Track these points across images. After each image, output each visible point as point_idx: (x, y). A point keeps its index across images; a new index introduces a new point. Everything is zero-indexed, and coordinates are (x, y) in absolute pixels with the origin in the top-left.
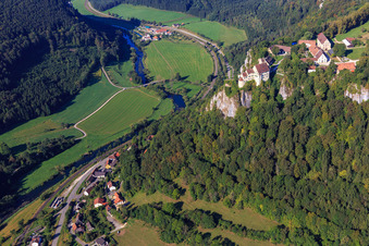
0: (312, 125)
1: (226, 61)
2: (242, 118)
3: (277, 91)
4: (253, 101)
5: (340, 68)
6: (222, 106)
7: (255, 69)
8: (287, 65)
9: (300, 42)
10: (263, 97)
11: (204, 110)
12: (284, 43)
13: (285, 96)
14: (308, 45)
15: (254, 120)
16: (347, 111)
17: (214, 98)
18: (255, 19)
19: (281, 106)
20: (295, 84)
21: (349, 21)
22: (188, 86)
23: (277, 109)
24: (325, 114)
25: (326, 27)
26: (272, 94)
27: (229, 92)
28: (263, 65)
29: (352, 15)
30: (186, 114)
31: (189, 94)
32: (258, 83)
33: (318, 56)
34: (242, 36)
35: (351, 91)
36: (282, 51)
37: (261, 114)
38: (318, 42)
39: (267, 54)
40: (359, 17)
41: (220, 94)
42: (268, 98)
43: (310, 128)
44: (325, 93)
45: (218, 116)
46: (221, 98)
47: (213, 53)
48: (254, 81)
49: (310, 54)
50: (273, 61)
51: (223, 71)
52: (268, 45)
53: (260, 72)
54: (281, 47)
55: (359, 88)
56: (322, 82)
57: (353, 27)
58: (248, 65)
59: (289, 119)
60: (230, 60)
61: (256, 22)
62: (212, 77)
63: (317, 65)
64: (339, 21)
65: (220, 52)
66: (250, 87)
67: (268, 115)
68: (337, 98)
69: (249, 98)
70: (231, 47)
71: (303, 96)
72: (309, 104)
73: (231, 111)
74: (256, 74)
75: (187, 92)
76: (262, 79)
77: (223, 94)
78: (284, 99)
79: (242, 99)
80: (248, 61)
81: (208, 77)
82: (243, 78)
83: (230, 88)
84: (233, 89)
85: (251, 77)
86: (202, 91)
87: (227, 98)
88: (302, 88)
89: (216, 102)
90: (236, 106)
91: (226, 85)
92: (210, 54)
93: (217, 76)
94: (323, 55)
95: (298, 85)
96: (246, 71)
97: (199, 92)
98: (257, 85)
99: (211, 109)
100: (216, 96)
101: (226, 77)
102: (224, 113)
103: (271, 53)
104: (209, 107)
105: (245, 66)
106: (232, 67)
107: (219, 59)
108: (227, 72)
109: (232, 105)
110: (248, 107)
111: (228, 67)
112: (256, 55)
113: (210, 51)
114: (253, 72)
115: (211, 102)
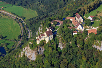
0: (77, 64)
1: (27, 27)
2: (40, 61)
3: (57, 45)
4: (45, 51)
5: (90, 32)
6: (28, 55)
7: (45, 34)
8: (62, 31)
9: (67, 18)
10: (50, 49)
11: (18, 56)
12: (59, 19)
13: (62, 48)
14: (72, 20)
15: (46, 62)
16: (95, 55)
17: (23, 50)
18: (41, 5)
19: (60, 53)
21: (90, 7)
22: (7, 42)
23: (58, 55)
24: (84, 57)
25: (79, 10)
26: (55, 46)
27: (32, 46)
28: (49, 31)
29: (92, 4)
30: (7, 59)
31: (8, 46)
32: (47, 41)
33: (77, 26)
34: (35, 14)
35: (96, 44)
36: (58, 24)
37: (50, 58)
38: (76, 18)
39: (50, 25)
40: (95, 5)
41: (26, 48)
42: (53, 49)
43: (76, 65)
44: (83, 46)
45: (26, 60)
46: (27, 50)
47: (20, 23)
48: (45, 40)
49: (73, 25)
50: (54, 29)
51: (26, 33)
52: (51, 20)
53: (48, 35)
54: (57, 21)
55: (100, 43)
56: (81, 40)
57: (93, 10)
58: (41, 31)
59: (65, 60)
60: (29, 27)
61: (41, 7)
62: (20, 37)
63: (77, 31)
64: (86, 7)
65: (24, 22)
66: (43, 43)
67: (53, 59)
68: (89, 48)
69: (43, 49)
70: (29, 20)
71: (71, 47)
72: (75, 52)
73: (33, 57)
74: (46, 37)
75: (7, 45)
76: (49, 39)
77: (28, 48)
78: (61, 49)
79: (39, 50)
80: (41, 29)
81: (18, 37)
82: (39, 39)
83: (32, 44)
84: (33, 45)
85: (43, 38)
86: (15, 45)
87: (31, 50)
88: (71, 43)
89: (24, 52)
90: (36, 55)
91: (30, 43)
92: (19, 24)
93: (23, 36)
94: (80, 25)
95: (68, 42)
96: (41, 35)
97: (13, 45)
98: (47, 42)
99: (22, 56)
100: (24, 49)
101: (28, 37)
102: (29, 58)
103: (53, 24)
104: (21, 55)
105: (39, 31)
106: (30, 31)
107: (23, 26)
108: (28, 33)
109: (34, 54)
110: (42, 54)
111: (28, 31)
112: (45, 25)
113: (18, 22)
114: (44, 35)
115: (22, 52)
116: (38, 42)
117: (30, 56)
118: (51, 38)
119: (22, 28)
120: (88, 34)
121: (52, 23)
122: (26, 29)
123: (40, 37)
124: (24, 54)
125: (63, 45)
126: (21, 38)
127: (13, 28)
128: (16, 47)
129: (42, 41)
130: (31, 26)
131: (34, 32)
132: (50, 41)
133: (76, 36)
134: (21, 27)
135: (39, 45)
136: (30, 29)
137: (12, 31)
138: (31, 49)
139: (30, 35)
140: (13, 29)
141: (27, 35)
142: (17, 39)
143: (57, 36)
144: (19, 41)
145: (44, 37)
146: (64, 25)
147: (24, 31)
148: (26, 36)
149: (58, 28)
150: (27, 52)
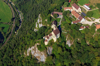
2: (51, 63)
3: (65, 42)
5: (97, 28)
6: (36, 55)
9: (65, 9)
10: (60, 49)
15: (58, 64)
28: (57, 30)
50: (57, 22)
51: (17, 14)
53: (56, 35)
65: (12, 3)
67: (66, 61)
70: (17, 2)
73: (42, 59)
74: (54, 36)
75: (3, 29)
76: (57, 38)
77: (35, 48)
79: (48, 51)
80: (40, 20)
81: (11, 19)
83: (40, 45)
84: (42, 46)
85: (51, 38)
86: (10, 28)
88: (79, 40)
89: (31, 51)
90: (45, 56)
91: (38, 44)
92: (8, 5)
93: (15, 18)
97: (8, 28)
98: (55, 41)
99: (28, 55)
100: (30, 48)
101: (20, 18)
102: (37, 58)
105: (38, 23)
106: (21, 12)
107: (13, 7)
109: (44, 56)
110: (51, 53)
111: (18, 12)
112: (44, 17)
113: (7, 3)
114: (52, 35)
115: (28, 51)
116: (46, 43)
117: (39, 57)
118: (58, 35)
119: (12, 9)
120: (96, 30)
121: (52, 16)
122: (16, 10)
123: (48, 38)
124: (30, 53)
125: (71, 43)
126: (14, 20)
127: (4, 9)
128: (11, 30)
130: (20, 8)
131: (24, 14)
132: (58, 39)
133: (84, 32)
135: (47, 45)
136: (20, 10)
137: (4, 14)
138: (39, 51)
140: (4, 11)
141: (18, 16)
142: (10, 21)
143: (62, 32)
144: (13, 24)
145: (51, 36)
146: (65, 18)
147: (15, 13)
148: (17, 18)
149: (60, 22)
150: (34, 52)
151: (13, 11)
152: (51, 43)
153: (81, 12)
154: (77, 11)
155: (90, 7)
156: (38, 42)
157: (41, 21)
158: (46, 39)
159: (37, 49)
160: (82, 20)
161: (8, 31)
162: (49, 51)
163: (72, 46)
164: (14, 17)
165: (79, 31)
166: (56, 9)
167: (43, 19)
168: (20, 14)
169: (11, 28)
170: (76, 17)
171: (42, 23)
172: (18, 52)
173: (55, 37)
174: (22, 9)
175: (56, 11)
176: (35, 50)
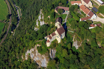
1: (14, 3)
4: (57, 53)
6: (35, 59)
7: (56, 32)
13: (77, 47)
17: (28, 52)
20: (83, 38)
26: (69, 47)
38: (83, 2)
41: (32, 50)
48: (56, 40)
49: (82, 13)
50: (62, 19)
51: (14, 10)
53: (60, 34)
58: (42, 20)
62: (9, 16)
73: (43, 63)
74: (57, 36)
76: (61, 38)
77: (35, 51)
78: (77, 49)
79: (50, 54)
80: (41, 17)
81: (7, 16)
82: (50, 40)
83: (41, 47)
84: (43, 48)
85: (54, 38)
87: (40, 54)
88: (88, 40)
89: (29, 54)
93: (11, 15)
94: (94, 15)
95: (85, 39)
96: (51, 35)
97: (4, 27)
98: (59, 42)
99: (26, 59)
100: (29, 50)
101: (17, 15)
102: (38, 63)
103: (57, 12)
104: (24, 57)
105: (40, 20)
106: (18, 7)
107: (9, 2)
108: (16, 11)
109: (45, 60)
110: (54, 57)
111: (16, 7)
112: (46, 13)
114: (55, 34)
115: (26, 54)
116: (48, 44)
117: (39, 61)
118: (63, 35)
119: (8, 4)
122: (13, 5)
123: (50, 38)
124: (29, 57)
125: (78, 44)
126: (11, 17)
128: (7, 30)
129: (53, 42)
130: (18, 2)
132: (62, 40)
133: (94, 31)
134: (6, 3)
135: (50, 47)
136: (18, 5)
139: (20, 13)
141: (15, 13)
142: (6, 19)
143: (68, 31)
144: (9, 21)
145: (55, 36)
146: (73, 14)
147: (12, 8)
148: (15, 14)
149: (66, 19)
150: (34, 55)
151: (9, 7)
152: (55, 44)
153: (92, 7)
154: (87, 5)
155: (103, 1)
156: (39, 43)
157: (43, 18)
158: (48, 39)
159: (37, 51)
160: (93, 16)
161: (3, 31)
162: (52, 54)
163: (80, 48)
164: (10, 13)
165: (89, 30)
166: (61, 3)
167: (45, 16)
168: (18, 10)
169: (7, 27)
170: (86, 12)
171: (44, 21)
172: (14, 56)
173: (60, 37)
174: (20, 4)
175: (61, 6)
176: (34, 52)
